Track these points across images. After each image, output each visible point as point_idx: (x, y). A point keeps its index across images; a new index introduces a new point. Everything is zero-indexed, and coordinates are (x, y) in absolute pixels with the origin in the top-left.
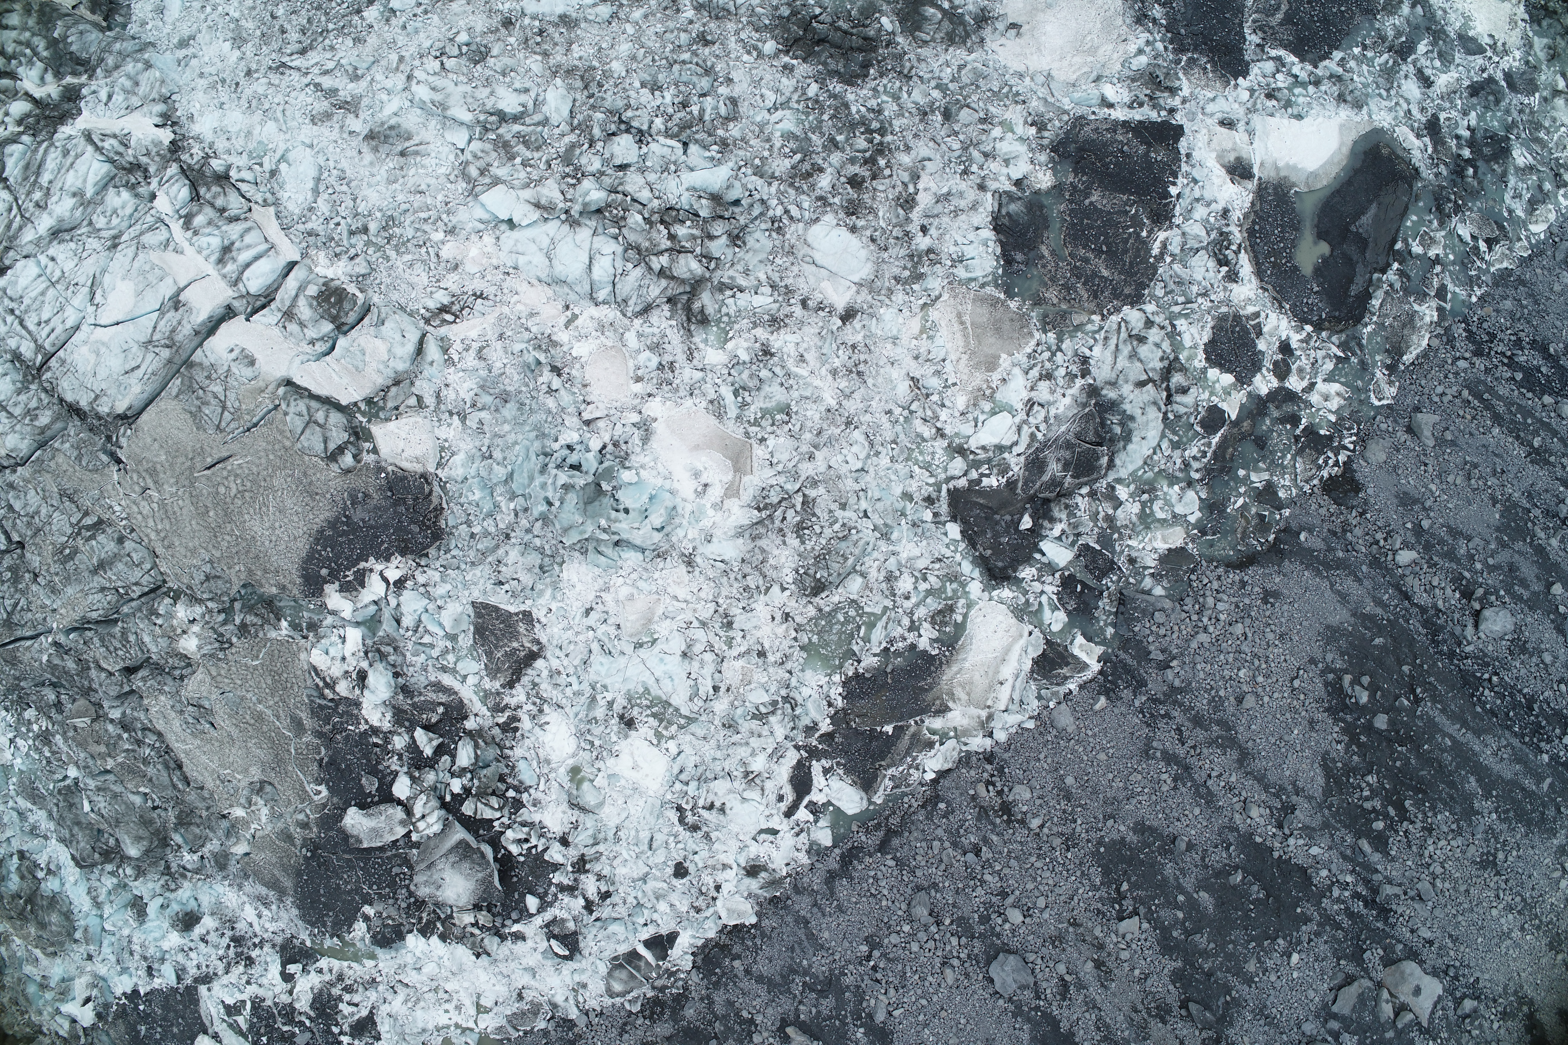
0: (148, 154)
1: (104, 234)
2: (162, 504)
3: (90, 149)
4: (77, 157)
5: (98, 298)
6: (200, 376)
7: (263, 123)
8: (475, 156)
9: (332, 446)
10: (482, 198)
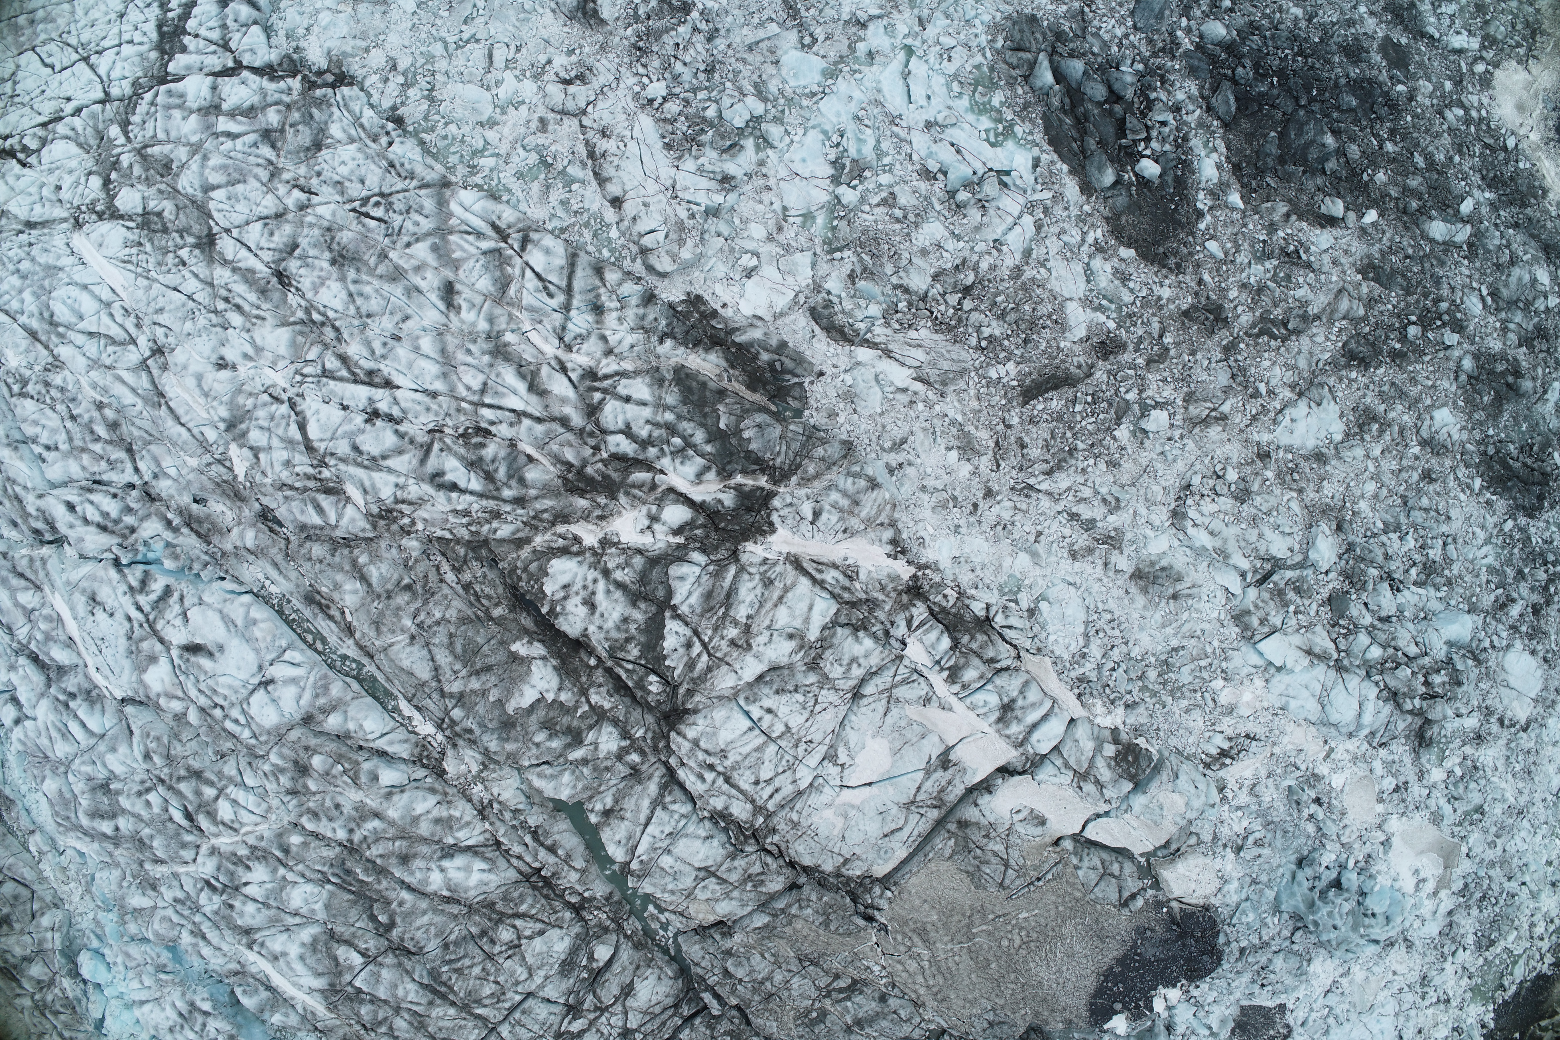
0: (883, 589)
1: (841, 684)
2: (934, 960)
3: (804, 582)
4: (786, 590)
5: (843, 758)
6: (976, 836)
7: (1014, 555)
8: (1256, 606)
9: (1126, 894)
10: (1261, 646)
